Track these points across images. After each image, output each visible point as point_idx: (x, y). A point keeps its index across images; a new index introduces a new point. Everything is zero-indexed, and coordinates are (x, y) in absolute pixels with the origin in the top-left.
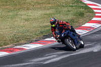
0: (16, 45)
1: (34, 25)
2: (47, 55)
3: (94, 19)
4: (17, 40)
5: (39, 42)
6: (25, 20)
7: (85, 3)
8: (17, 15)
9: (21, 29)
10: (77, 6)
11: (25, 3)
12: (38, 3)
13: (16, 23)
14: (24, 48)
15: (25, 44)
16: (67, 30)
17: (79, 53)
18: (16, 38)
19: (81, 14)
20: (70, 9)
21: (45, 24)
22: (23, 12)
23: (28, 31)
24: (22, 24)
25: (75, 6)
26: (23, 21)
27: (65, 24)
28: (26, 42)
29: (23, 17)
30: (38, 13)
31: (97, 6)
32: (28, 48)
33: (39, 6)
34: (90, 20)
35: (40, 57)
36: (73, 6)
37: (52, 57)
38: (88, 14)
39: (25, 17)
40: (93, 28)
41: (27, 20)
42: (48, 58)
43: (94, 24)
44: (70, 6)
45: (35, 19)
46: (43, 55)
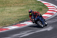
0: (4, 27)
1: (14, 15)
2: (21, 32)
3: (48, 12)
4: (5, 24)
5: (17, 25)
6: (9, 12)
7: (43, 3)
8: (4, 10)
9: (7, 18)
10: (38, 5)
11: (9, 3)
12: (16, 3)
13: (4, 14)
14: (8, 28)
15: (9, 26)
16: (38, 16)
17: (39, 31)
18: (4, 23)
19: (41, 9)
20: (34, 6)
21: (20, 15)
22: (8, 8)
23: (11, 19)
24: (7, 15)
25: (37, 5)
26: (8, 13)
27: (37, 13)
28: (10, 25)
29: (8, 11)
30: (16, 9)
31: (49, 4)
32: (11, 29)
33: (17, 5)
34: (46, 12)
35: (17, 34)
36: (36, 5)
37: (24, 33)
38: (44, 9)
39: (9, 11)
40: (47, 17)
41: (10, 13)
42: (22, 34)
43: (48, 15)
44: (34, 5)
45: (15, 12)
46: (19, 33)
